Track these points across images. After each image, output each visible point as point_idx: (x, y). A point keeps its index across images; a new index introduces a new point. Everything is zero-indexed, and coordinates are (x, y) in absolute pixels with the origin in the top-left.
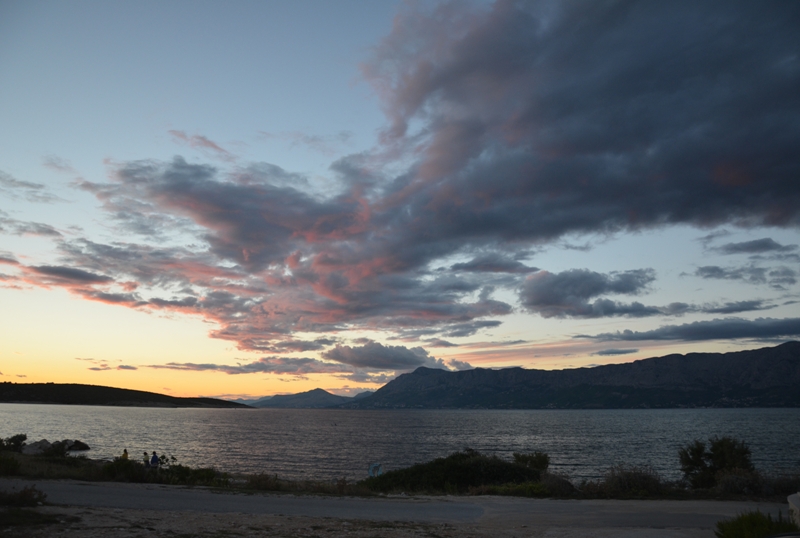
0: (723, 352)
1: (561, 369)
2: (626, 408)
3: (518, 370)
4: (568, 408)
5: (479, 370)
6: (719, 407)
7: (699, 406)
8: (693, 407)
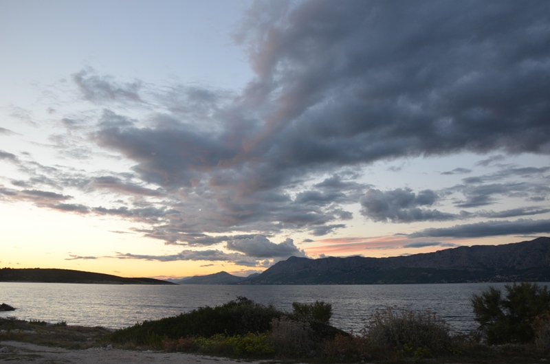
0: (496, 245)
1: (387, 257)
2: (432, 283)
3: (358, 258)
4: (393, 283)
5: (331, 258)
6: (494, 282)
7: (480, 281)
8: (476, 282)
